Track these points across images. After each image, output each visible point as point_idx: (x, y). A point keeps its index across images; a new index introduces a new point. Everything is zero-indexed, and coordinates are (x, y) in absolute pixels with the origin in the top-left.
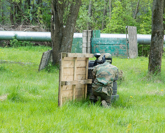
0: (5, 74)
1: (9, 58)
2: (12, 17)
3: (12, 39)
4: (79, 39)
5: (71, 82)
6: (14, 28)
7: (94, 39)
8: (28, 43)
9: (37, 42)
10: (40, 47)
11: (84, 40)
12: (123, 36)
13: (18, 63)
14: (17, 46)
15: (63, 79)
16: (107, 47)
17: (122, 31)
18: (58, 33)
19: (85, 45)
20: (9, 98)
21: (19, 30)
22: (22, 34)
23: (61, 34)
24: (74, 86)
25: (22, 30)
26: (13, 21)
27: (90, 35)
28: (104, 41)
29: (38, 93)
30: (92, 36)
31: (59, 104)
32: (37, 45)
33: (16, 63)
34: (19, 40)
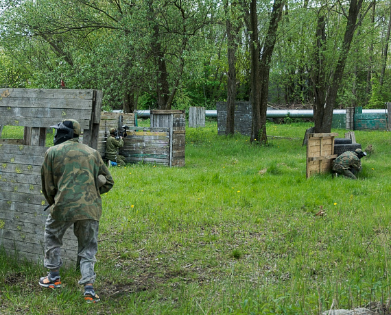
0: (273, 149)
1: (280, 134)
2: (286, 97)
3: (286, 117)
4: (343, 115)
5: (317, 158)
6: (288, 107)
7: (357, 114)
8: (299, 119)
9: (306, 118)
10: (309, 123)
11: (348, 116)
12: (383, 111)
13: (287, 138)
14: (290, 122)
15: (310, 156)
16: (369, 121)
17: (383, 107)
18: (319, 112)
19: (348, 121)
20: (268, 171)
21: (292, 109)
22: (294, 112)
23: (322, 113)
24: (320, 161)
25: (294, 109)
26: (287, 101)
27: (353, 111)
28: (366, 116)
29: (295, 166)
30: (354, 113)
31: (307, 176)
32: (308, 121)
33: (285, 138)
34: (291, 117)
